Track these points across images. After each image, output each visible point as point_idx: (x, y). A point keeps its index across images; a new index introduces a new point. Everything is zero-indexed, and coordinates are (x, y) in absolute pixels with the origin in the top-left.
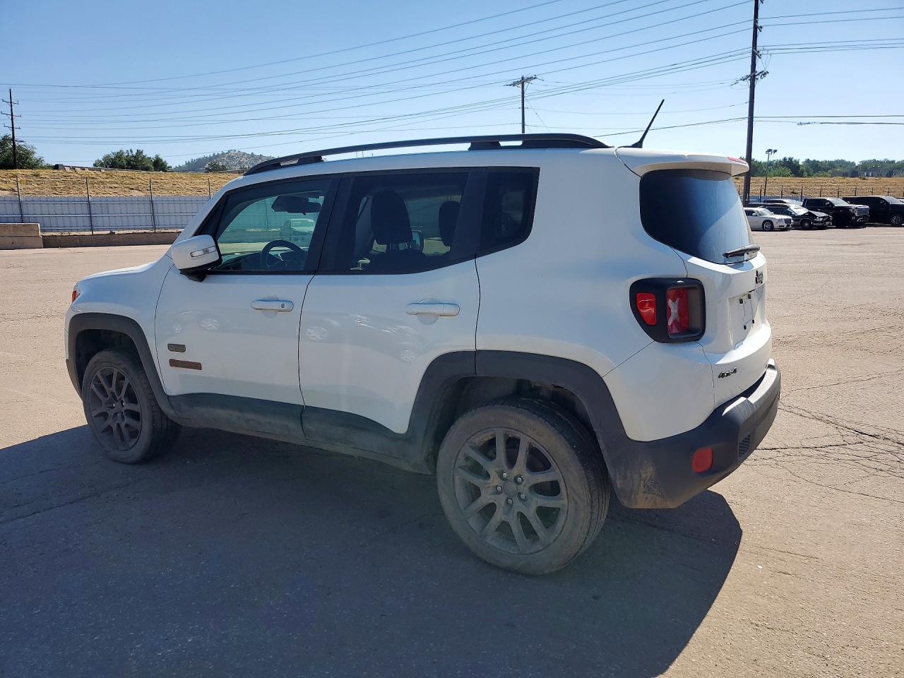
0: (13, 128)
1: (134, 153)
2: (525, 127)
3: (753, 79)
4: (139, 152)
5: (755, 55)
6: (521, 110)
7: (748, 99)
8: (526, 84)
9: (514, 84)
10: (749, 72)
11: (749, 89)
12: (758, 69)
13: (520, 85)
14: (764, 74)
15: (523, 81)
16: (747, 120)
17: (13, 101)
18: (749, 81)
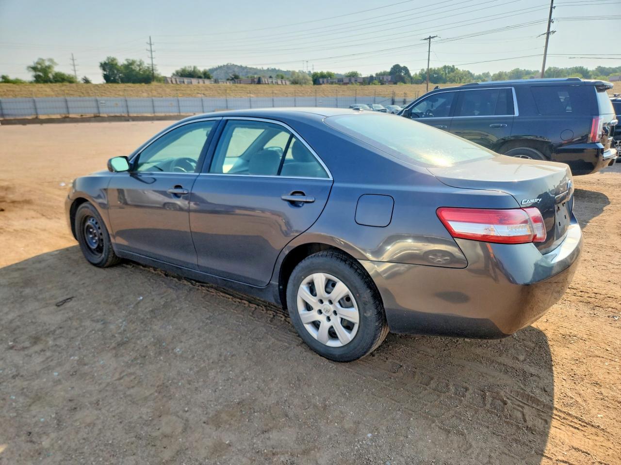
0: (152, 58)
2: (430, 62)
3: (548, 33)
5: (550, 21)
6: (428, 53)
7: (545, 45)
8: (431, 39)
9: (425, 39)
10: (546, 31)
11: (545, 40)
12: (551, 30)
13: (429, 40)
14: (554, 32)
15: (430, 38)
16: (543, 56)
17: (152, 43)
18: (546, 35)
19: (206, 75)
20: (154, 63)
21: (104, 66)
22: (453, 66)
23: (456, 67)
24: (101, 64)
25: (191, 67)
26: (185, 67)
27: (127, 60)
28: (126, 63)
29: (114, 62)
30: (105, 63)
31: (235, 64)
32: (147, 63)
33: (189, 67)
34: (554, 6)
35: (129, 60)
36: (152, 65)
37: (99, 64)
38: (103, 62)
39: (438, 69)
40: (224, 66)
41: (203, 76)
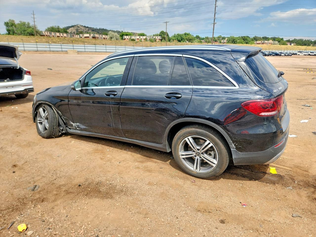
0: (34, 21)
1: (57, 26)
3: (214, 24)
4: (58, 26)
5: (215, 19)
10: (213, 23)
11: (213, 26)
12: (215, 22)
13: (166, 23)
17: (34, 14)
18: (213, 24)
19: (65, 30)
20: (35, 24)
21: (7, 24)
22: (189, 33)
23: (190, 34)
24: (5, 23)
25: (56, 26)
26: (53, 26)
27: (20, 21)
28: (19, 23)
29: (13, 23)
30: (8, 23)
31: (82, 25)
32: (32, 24)
33: (55, 26)
34: (216, 12)
35: (21, 21)
36: (35, 25)
37: (4, 23)
38: (6, 22)
39: (182, 34)
40: (75, 26)
41: (63, 31)
